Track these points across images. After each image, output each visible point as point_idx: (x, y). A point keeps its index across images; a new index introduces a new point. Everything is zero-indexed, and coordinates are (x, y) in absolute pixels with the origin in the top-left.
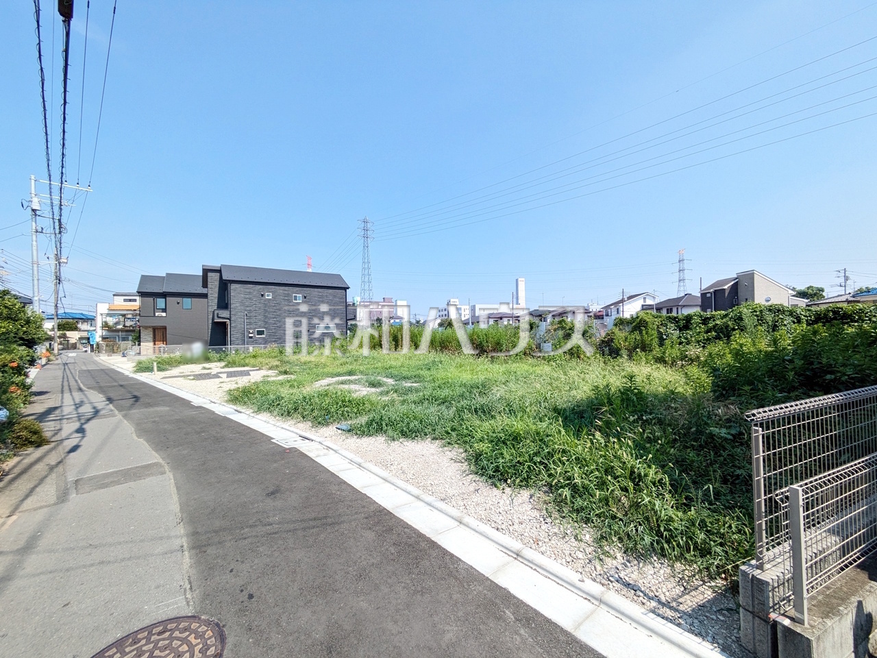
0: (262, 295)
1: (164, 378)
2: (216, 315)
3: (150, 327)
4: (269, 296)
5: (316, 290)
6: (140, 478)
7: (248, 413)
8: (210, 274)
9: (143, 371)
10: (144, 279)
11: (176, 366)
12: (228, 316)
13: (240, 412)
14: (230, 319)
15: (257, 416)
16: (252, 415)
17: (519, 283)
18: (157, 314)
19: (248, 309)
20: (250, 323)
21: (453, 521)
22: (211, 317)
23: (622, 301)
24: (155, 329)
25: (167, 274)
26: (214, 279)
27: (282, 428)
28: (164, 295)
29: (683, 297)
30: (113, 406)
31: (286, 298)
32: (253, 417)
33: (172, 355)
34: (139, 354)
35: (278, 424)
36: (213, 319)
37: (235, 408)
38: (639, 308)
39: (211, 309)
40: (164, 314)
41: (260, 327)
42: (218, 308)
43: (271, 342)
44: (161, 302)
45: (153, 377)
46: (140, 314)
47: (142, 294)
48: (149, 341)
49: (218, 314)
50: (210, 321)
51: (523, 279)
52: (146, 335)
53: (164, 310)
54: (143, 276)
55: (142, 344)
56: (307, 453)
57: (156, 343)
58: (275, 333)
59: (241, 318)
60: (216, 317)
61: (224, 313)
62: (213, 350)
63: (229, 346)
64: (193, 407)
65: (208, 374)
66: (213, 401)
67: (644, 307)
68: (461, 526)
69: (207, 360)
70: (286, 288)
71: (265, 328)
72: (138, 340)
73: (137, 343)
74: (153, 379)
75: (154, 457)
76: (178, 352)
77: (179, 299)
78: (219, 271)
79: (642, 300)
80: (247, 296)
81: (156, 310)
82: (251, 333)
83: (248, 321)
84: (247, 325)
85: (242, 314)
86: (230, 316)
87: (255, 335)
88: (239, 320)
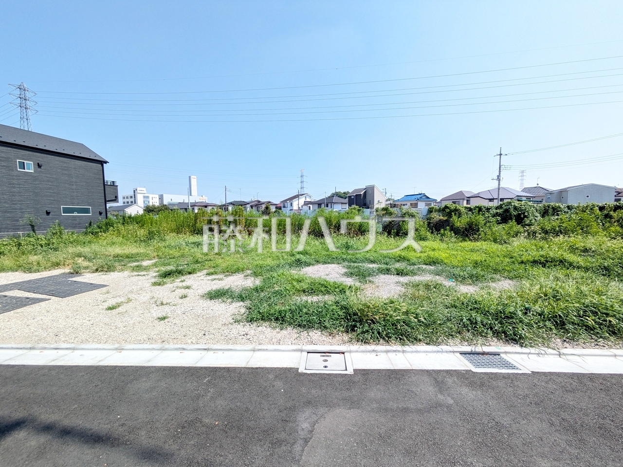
38: (303, 203)
51: (195, 177)
79: (304, 198)
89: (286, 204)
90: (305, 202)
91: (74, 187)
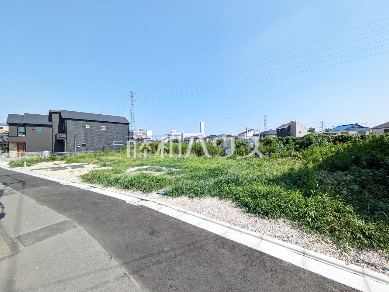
0: (84, 126)
1: (32, 170)
2: (58, 136)
3: (15, 142)
4: (88, 127)
5: (113, 124)
6: (61, 231)
7: (100, 187)
8: (53, 115)
9: (16, 167)
10: (10, 116)
11: (35, 163)
12: (65, 137)
13: (95, 187)
14: (66, 138)
15: (107, 189)
16: (103, 188)
17: (202, 124)
18: (19, 135)
19: (76, 133)
20: (77, 141)
21: (257, 239)
22: (54, 137)
23: (246, 132)
24: (18, 144)
25: (25, 114)
26: (56, 118)
27: (126, 195)
28: (24, 125)
29: (269, 131)
30: (10, 187)
32: (104, 190)
33: (32, 157)
34: (8, 157)
35: (122, 193)
36: (56, 138)
37: (91, 185)
38: (252, 135)
39: (54, 133)
40: (24, 136)
41: (83, 142)
42: (58, 132)
43: (89, 150)
44: (22, 129)
45: (25, 169)
46: (8, 135)
47: (9, 124)
48: (15, 150)
49: (59, 136)
50: (54, 139)
51: (203, 122)
52: (12, 147)
53: (24, 133)
54: (9, 115)
55: (10, 151)
56: (151, 208)
57: (19, 151)
58: (91, 145)
60: (58, 137)
61: (63, 135)
62: (57, 154)
63: (66, 152)
64: (63, 186)
65: (59, 167)
66: (74, 182)
67: (254, 135)
68: (263, 240)
69: (54, 159)
70: (97, 123)
71: (86, 143)
72: (7, 149)
73: (7, 151)
74: (25, 170)
75: (61, 218)
76: (35, 155)
77: (33, 128)
78: (59, 113)
79: (253, 132)
80: (76, 127)
81: (19, 133)
82: (78, 146)
83: (77, 139)
84: (76, 141)
85: (74, 136)
86: (67, 137)
87: (80, 146)
88: (72, 139)
89: (240, 136)
90: (253, 134)
91: (118, 134)
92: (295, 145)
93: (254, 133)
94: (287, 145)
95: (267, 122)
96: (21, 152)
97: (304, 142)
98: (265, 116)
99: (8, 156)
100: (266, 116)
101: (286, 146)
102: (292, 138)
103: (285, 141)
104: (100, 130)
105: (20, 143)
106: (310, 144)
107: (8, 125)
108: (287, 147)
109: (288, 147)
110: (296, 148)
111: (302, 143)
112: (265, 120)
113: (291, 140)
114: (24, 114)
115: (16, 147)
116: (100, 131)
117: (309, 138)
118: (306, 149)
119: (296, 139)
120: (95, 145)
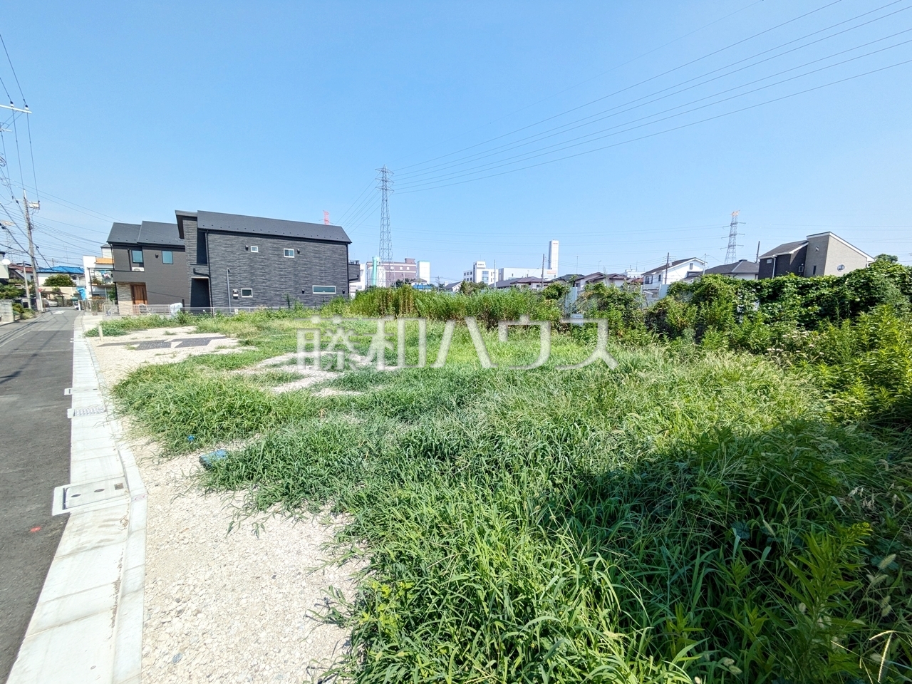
0: (247, 249)
2: (192, 270)
3: (127, 283)
4: (255, 250)
5: (312, 244)
7: (111, 412)
8: (185, 222)
10: (117, 227)
12: (207, 272)
13: (106, 410)
14: (210, 276)
15: (114, 422)
17: (553, 246)
18: (133, 269)
19: (230, 264)
20: (234, 282)
23: (666, 267)
24: (133, 286)
25: (143, 222)
26: (191, 230)
28: (140, 247)
31: (276, 253)
34: (118, 313)
36: (193, 275)
39: (189, 264)
40: (142, 269)
41: (245, 286)
42: (197, 262)
43: (259, 304)
44: (137, 255)
46: (114, 268)
47: (114, 245)
48: (128, 300)
49: (198, 270)
50: (190, 278)
52: (124, 292)
53: (141, 265)
54: (115, 224)
55: (119, 302)
56: (64, 541)
57: (136, 301)
58: (264, 293)
59: (223, 275)
61: (203, 269)
63: (211, 307)
70: (275, 241)
71: (251, 287)
72: (115, 297)
73: (114, 301)
77: (157, 252)
78: (196, 218)
79: (689, 266)
80: (229, 249)
81: (132, 264)
82: (236, 293)
83: (231, 278)
84: (230, 283)
85: (224, 270)
86: (210, 273)
87: (240, 295)
88: (221, 277)
89: (650, 277)
90: (688, 273)
91: (323, 268)
92: (806, 305)
93: (691, 268)
94: (773, 307)
95: (738, 240)
96: (140, 303)
97: (844, 297)
98: (732, 224)
99: (116, 311)
100: (736, 223)
101: (767, 307)
102: (797, 283)
103: (765, 293)
104: (281, 258)
105: (136, 285)
106: (871, 302)
107: (111, 248)
108: (772, 314)
109: (776, 311)
110: (808, 315)
111: (833, 301)
112: (731, 235)
113: (791, 287)
114: (140, 224)
115: (130, 293)
116: (281, 260)
117: (869, 280)
118: (847, 322)
119: (812, 285)
120: (272, 292)
